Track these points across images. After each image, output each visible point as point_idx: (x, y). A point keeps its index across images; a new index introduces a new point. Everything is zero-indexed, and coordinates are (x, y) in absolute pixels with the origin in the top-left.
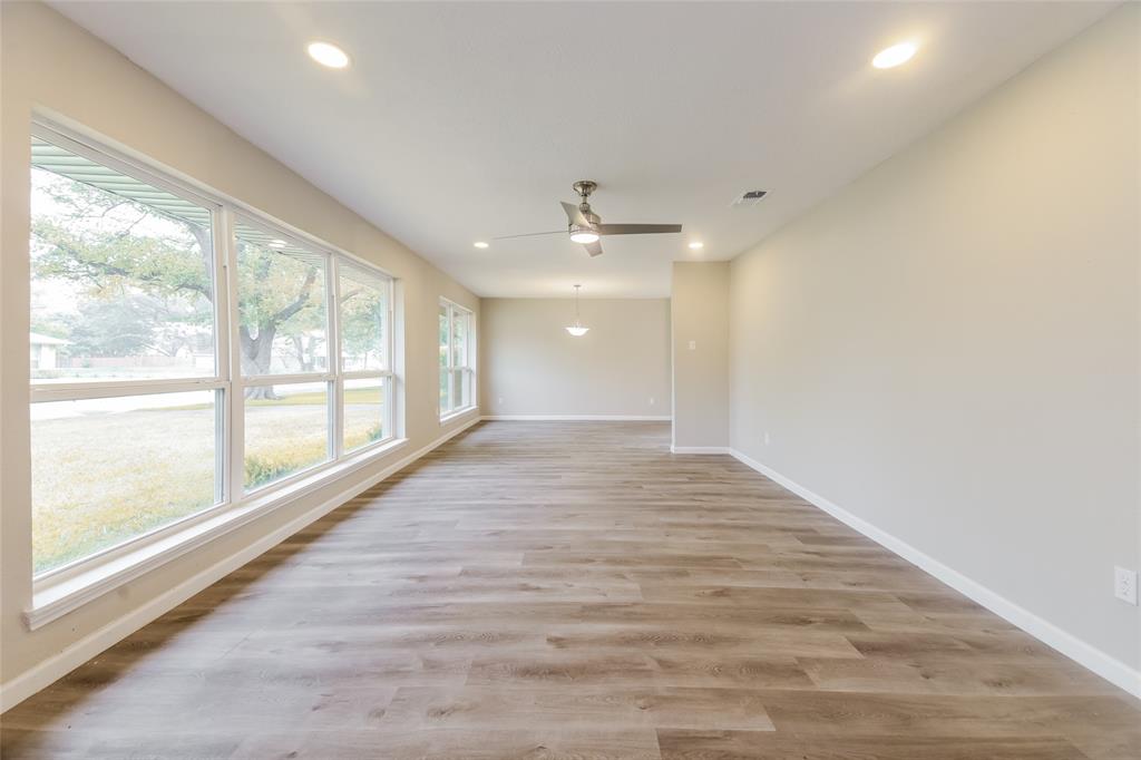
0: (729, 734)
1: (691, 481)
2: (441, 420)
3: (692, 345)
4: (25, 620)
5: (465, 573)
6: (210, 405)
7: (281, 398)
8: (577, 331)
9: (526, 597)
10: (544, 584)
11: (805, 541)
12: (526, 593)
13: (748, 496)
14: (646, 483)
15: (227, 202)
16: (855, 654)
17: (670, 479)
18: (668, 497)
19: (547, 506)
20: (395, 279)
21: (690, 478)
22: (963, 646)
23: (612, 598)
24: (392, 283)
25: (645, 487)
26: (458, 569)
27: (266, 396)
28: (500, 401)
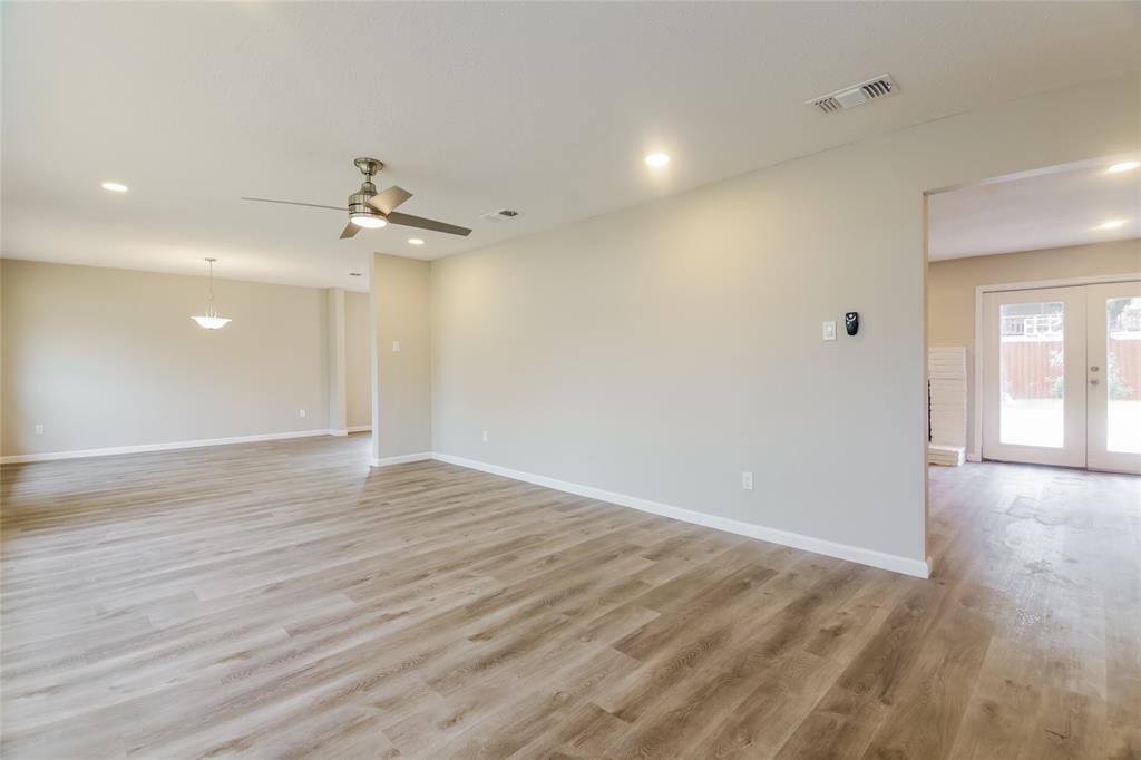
0: (645, 627)
1: (428, 488)
3: (396, 346)
5: (295, 632)
8: (210, 322)
9: (399, 624)
10: (406, 607)
11: (560, 510)
12: (395, 621)
13: (489, 489)
14: (390, 498)
16: (652, 563)
18: (421, 506)
22: (684, 540)
25: (390, 502)
28: (39, 429)
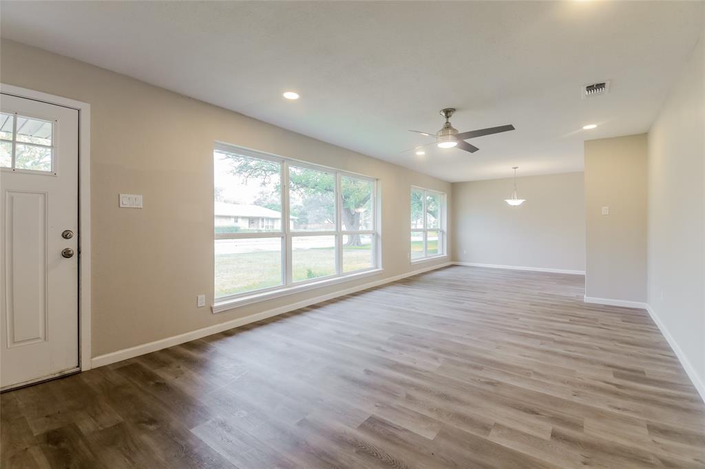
1: (571, 322)
2: (412, 261)
3: (605, 210)
4: (211, 309)
5: (359, 336)
6: (333, 248)
7: (364, 245)
8: (515, 202)
15: (286, 159)
17: (554, 319)
19: (436, 317)
20: (377, 180)
21: (570, 320)
23: (418, 366)
24: (375, 182)
25: (521, 319)
26: (357, 333)
27: (358, 244)
28: (465, 252)
